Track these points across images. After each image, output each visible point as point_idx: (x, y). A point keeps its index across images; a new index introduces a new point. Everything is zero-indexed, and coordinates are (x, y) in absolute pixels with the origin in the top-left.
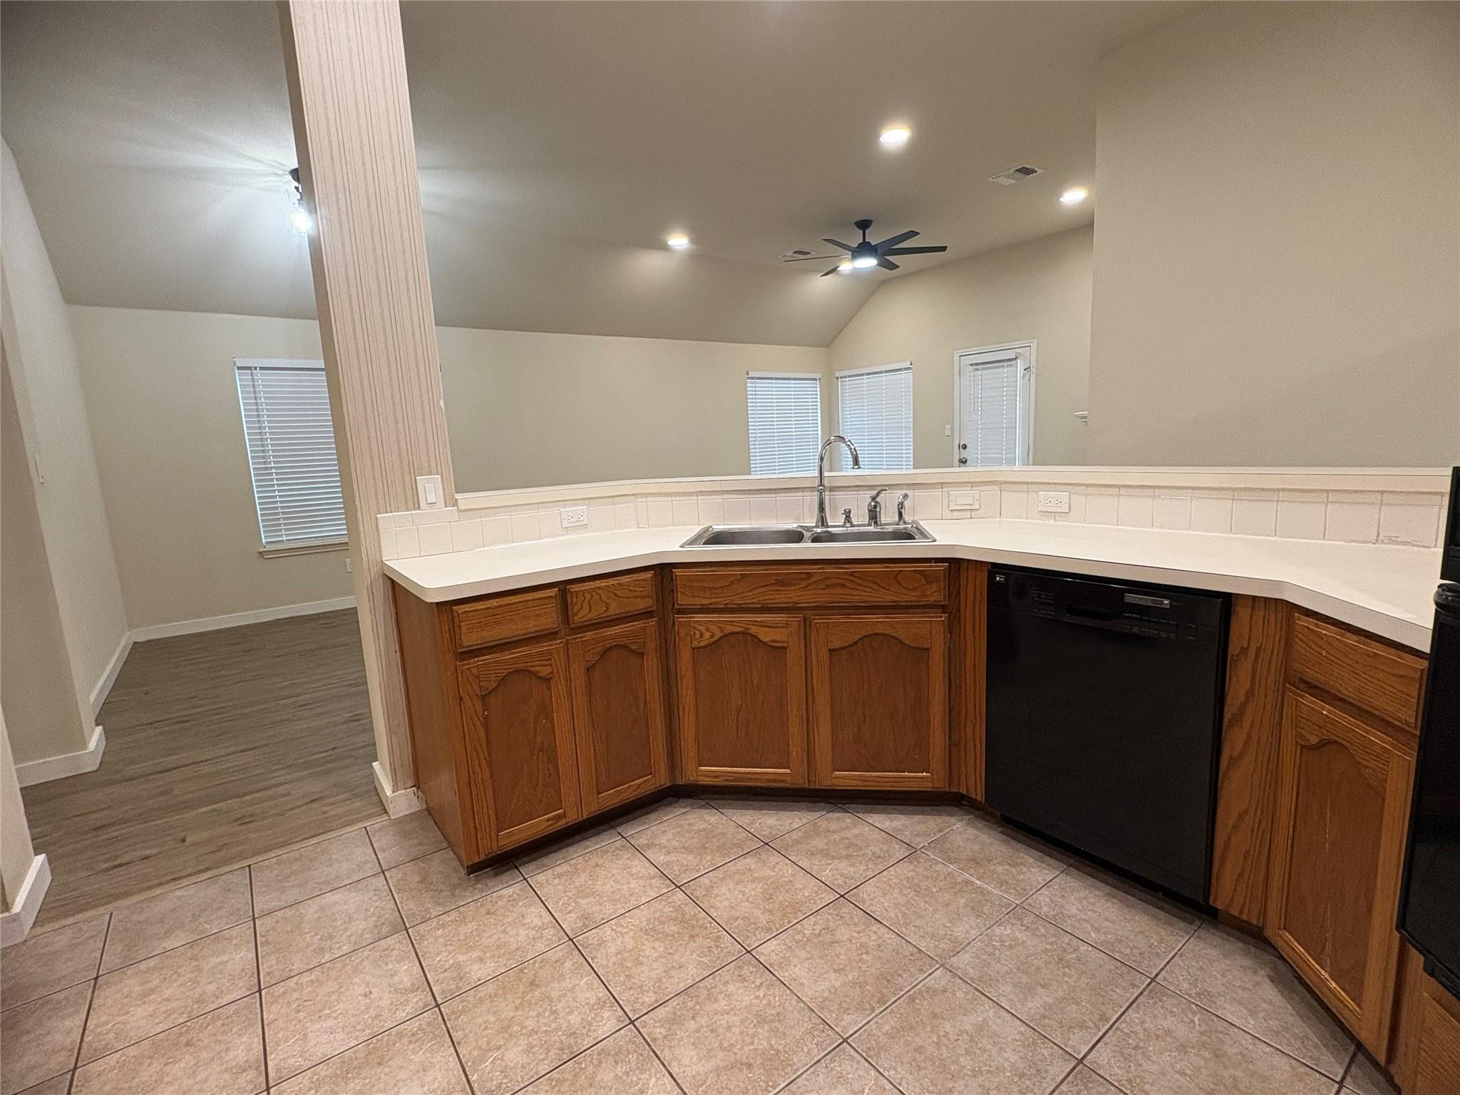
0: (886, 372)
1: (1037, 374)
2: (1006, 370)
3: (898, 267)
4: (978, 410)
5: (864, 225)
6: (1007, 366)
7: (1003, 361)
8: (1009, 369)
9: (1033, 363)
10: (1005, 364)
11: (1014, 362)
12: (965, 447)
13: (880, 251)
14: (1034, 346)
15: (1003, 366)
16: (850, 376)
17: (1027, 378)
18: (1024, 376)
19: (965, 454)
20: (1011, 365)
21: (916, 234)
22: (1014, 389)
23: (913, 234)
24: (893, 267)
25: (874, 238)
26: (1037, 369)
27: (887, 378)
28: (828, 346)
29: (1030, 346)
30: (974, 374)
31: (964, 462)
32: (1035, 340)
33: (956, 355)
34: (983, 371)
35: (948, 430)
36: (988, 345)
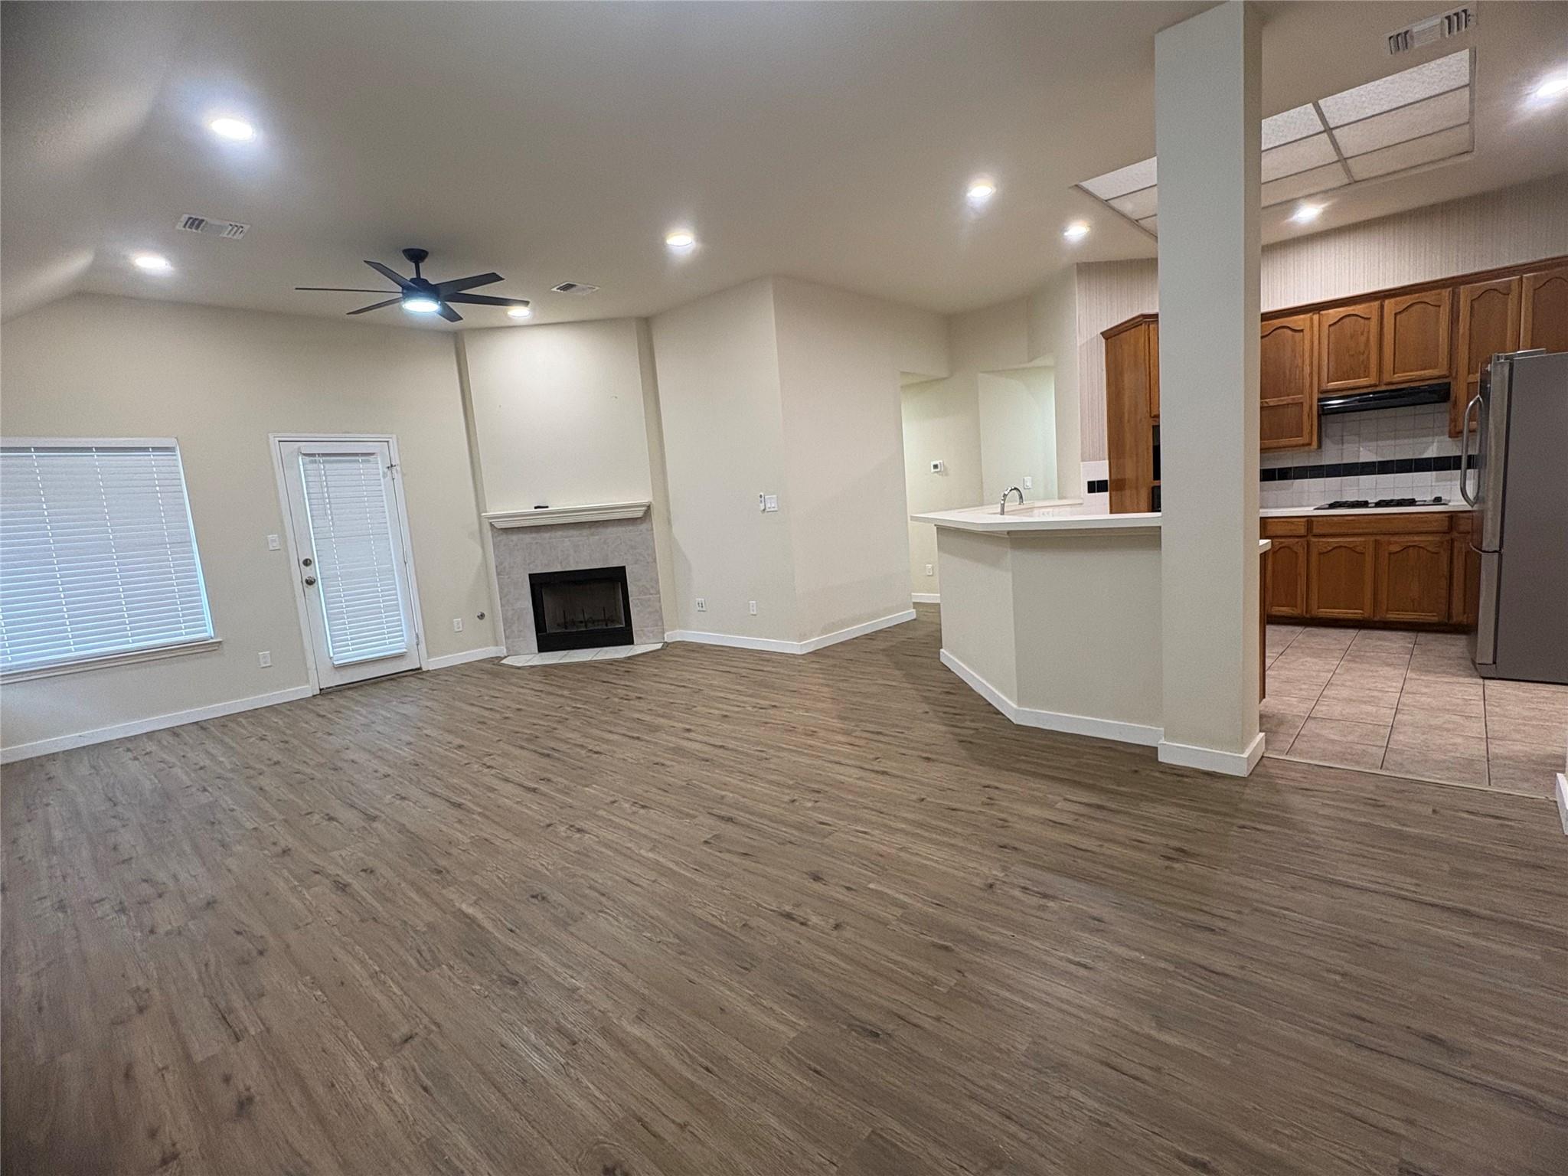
0: (100, 450)
1: (404, 474)
2: (361, 466)
3: (461, 319)
4: (326, 513)
5: (417, 256)
6: (364, 461)
7: (356, 455)
8: (367, 465)
9: (395, 460)
10: (361, 459)
11: (371, 458)
12: (308, 562)
13: (443, 293)
14: (393, 441)
15: (356, 461)
17: (390, 478)
18: (385, 476)
19: (309, 572)
20: (369, 461)
21: (498, 278)
23: (493, 278)
24: (453, 317)
25: (433, 275)
26: (400, 468)
29: (388, 442)
30: (310, 467)
31: (310, 582)
32: (394, 436)
33: (273, 440)
34: (328, 466)
35: (274, 541)
36: (319, 432)
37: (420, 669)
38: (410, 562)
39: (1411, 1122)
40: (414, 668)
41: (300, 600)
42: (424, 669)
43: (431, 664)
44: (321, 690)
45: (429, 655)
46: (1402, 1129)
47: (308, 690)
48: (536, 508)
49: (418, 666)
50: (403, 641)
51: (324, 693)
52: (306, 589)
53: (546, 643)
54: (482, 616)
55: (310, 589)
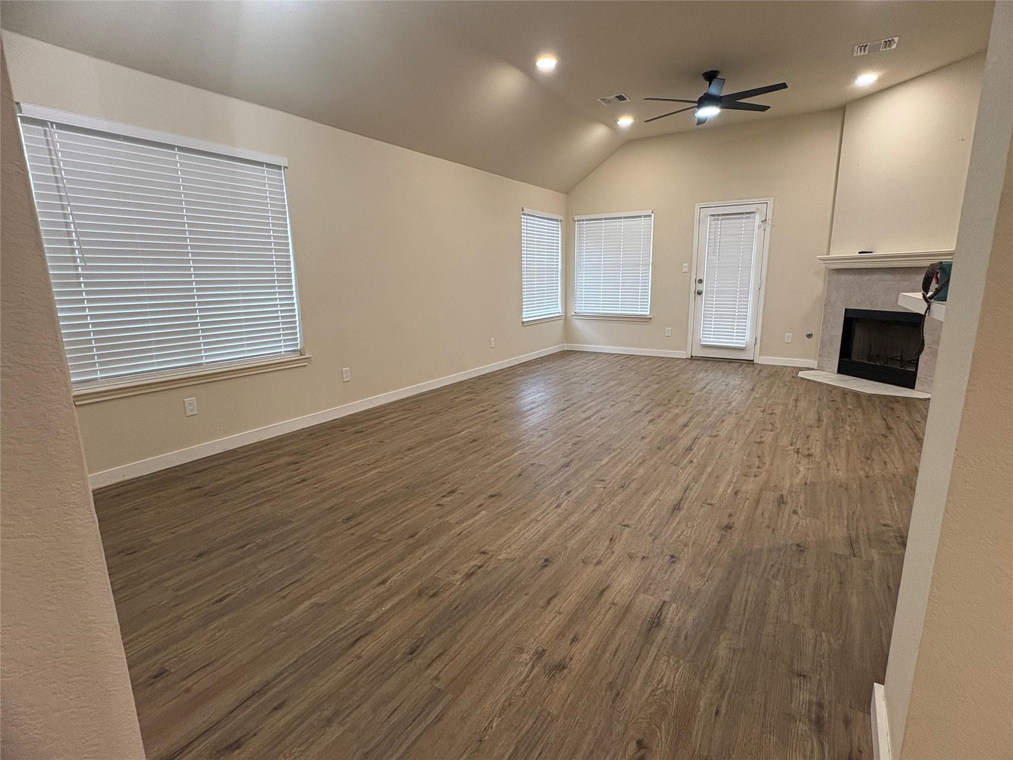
0: (625, 218)
1: (773, 226)
2: (744, 222)
4: (716, 252)
6: (746, 218)
7: (742, 214)
8: (747, 220)
9: (769, 216)
10: (744, 216)
11: (752, 215)
12: (701, 281)
14: (770, 205)
15: (742, 218)
16: (587, 220)
17: (762, 229)
18: (759, 227)
19: (700, 287)
20: (749, 217)
22: (751, 236)
26: (772, 222)
27: (626, 223)
28: (567, 193)
29: (767, 203)
30: (714, 222)
31: (700, 293)
32: (772, 199)
33: (697, 207)
34: (723, 221)
35: (685, 267)
36: (727, 200)
37: (753, 361)
38: (763, 289)
39: (187, 691)
40: (749, 359)
41: (692, 302)
42: (755, 362)
43: (761, 360)
44: (692, 356)
45: (760, 355)
46: (187, 684)
47: (684, 354)
48: (860, 253)
49: (752, 359)
50: (744, 340)
51: (693, 358)
52: (696, 297)
53: (846, 366)
54: (809, 336)
55: (698, 297)
